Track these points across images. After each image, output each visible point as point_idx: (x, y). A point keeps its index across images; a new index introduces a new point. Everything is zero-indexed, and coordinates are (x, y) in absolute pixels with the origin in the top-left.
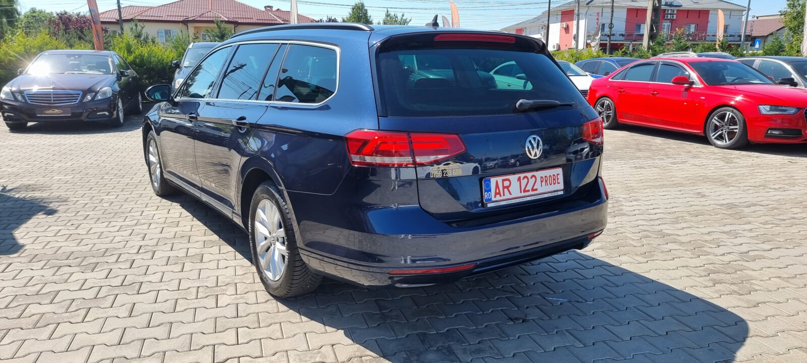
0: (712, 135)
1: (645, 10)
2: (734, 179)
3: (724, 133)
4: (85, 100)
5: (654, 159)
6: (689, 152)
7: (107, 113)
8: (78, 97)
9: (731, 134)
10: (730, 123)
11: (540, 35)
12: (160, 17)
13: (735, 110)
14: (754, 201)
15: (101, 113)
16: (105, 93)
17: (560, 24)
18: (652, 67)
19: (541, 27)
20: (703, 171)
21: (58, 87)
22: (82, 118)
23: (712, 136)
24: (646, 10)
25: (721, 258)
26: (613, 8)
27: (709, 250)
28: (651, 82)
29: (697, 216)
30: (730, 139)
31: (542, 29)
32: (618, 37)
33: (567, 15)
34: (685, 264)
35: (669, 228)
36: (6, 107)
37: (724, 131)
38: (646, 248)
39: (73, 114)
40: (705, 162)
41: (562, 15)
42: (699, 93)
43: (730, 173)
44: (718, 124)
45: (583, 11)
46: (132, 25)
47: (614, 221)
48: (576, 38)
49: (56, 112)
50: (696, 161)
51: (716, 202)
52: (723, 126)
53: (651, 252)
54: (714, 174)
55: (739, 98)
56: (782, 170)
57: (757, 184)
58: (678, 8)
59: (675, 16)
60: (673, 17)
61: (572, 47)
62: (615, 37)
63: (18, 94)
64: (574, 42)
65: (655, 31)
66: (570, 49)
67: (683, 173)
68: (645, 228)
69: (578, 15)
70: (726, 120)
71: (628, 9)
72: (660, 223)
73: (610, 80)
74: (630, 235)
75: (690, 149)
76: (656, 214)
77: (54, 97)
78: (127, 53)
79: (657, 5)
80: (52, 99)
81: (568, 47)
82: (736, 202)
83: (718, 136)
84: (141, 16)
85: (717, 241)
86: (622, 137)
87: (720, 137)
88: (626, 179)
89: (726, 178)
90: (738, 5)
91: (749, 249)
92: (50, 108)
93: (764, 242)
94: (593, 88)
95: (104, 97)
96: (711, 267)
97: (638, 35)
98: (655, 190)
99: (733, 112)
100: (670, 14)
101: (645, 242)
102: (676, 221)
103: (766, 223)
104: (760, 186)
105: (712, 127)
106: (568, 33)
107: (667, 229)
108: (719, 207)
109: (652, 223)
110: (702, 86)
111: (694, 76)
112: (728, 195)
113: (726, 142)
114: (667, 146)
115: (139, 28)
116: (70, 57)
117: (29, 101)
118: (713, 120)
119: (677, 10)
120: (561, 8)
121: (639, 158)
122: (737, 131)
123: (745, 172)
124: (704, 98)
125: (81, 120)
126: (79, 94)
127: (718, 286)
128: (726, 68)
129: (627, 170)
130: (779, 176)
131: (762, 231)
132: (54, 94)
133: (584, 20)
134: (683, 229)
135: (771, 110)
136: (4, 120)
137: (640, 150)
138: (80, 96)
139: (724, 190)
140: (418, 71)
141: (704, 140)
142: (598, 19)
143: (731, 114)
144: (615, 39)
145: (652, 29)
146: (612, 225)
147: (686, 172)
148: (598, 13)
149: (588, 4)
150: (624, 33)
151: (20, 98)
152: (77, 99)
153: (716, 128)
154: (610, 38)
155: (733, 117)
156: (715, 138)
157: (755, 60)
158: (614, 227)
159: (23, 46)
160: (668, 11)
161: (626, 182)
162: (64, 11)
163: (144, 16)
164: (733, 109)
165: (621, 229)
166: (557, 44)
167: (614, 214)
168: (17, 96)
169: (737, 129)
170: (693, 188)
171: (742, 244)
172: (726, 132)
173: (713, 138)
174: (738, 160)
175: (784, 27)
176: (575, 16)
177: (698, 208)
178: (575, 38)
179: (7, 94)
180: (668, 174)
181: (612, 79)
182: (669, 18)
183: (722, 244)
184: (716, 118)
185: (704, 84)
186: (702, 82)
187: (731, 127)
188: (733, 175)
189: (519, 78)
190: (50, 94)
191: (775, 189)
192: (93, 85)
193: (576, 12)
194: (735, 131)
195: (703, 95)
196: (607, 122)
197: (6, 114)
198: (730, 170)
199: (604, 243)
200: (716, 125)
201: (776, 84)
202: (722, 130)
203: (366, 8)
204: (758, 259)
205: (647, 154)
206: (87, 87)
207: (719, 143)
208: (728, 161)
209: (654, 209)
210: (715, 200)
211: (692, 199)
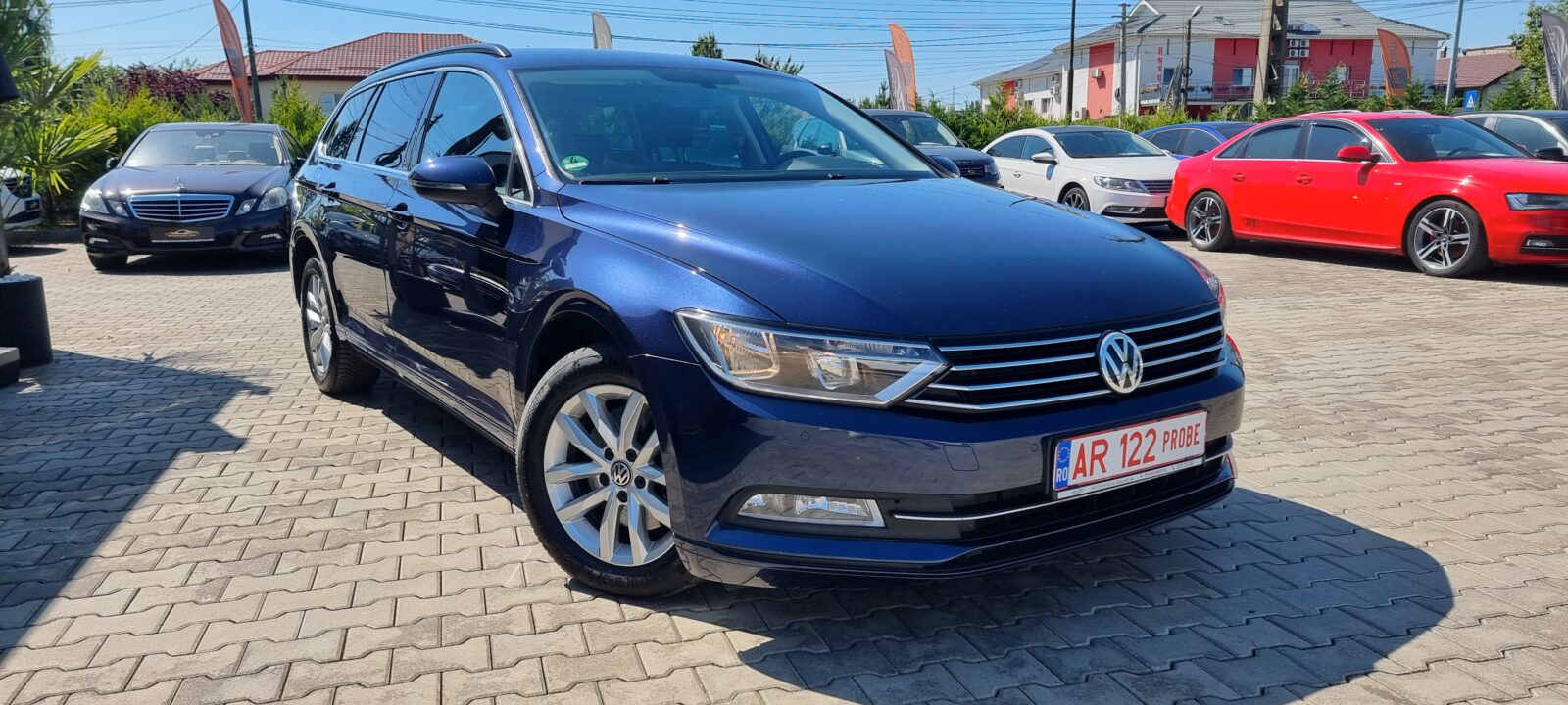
0: (1418, 253)
1: (1255, 42)
2: (1477, 323)
3: (1442, 247)
4: (240, 212)
5: (1318, 296)
6: (1380, 283)
7: (279, 237)
8: (227, 206)
9: (1456, 250)
10: (1453, 229)
11: (1049, 92)
12: (326, 69)
13: (1461, 205)
14: (1524, 355)
15: (268, 236)
16: (274, 200)
17: (1087, 69)
18: (1295, 133)
19: (1050, 78)
20: (1415, 312)
21: (190, 188)
22: (233, 246)
23: (1420, 255)
24: (1258, 41)
25: (1490, 438)
26: (1189, 39)
27: (1464, 427)
28: (1296, 160)
29: (1427, 379)
30: (1454, 260)
31: (1053, 80)
32: (1200, 94)
33: (1101, 52)
34: (1429, 448)
35: (1379, 397)
36: (90, 227)
37: (1442, 244)
38: (1347, 427)
39: (217, 237)
40: (1415, 298)
41: (1090, 53)
42: (1390, 176)
43: (1467, 314)
44: (1430, 231)
45: (1132, 44)
46: (277, 85)
47: (1277, 388)
48: (1121, 95)
49: (186, 235)
50: (1399, 297)
51: (1455, 358)
52: (1439, 235)
53: (1360, 432)
54: (1439, 316)
55: (1465, 182)
56: (1560, 307)
57: (1522, 330)
58: (1312, 37)
59: (1307, 52)
60: (1303, 53)
61: (1113, 113)
62: (1194, 93)
63: (115, 203)
64: (1115, 104)
65: (1276, 78)
66: (1109, 117)
67: (1376, 316)
68: (1338, 397)
69: (1124, 53)
70: (1445, 224)
71: (1216, 40)
72: (1362, 389)
73: (1214, 158)
74: (1314, 408)
75: (1380, 280)
76: (1349, 376)
77: (183, 208)
78: (297, 129)
79: (1279, 29)
80: (180, 210)
81: (1103, 114)
82: (1492, 357)
83: (1430, 254)
84: (290, 69)
85: (1475, 415)
86: (1247, 262)
87: (1435, 257)
88: (1275, 326)
89: (1461, 321)
90: (1427, 30)
91: (1537, 425)
92: (176, 227)
93: (1559, 415)
94: (1181, 176)
95: (274, 206)
96: (1475, 451)
97: (1238, 88)
98: (1336, 342)
99: (1456, 207)
100: (1298, 48)
101: (1344, 418)
102: (1390, 386)
103: (1554, 387)
104: (1527, 333)
105: (1418, 238)
106: (1104, 87)
107: (1375, 397)
108: (1463, 365)
109: (1348, 390)
110: (1396, 162)
111: (1379, 145)
112: (1476, 348)
113: (1447, 264)
114: (1336, 275)
115: (289, 89)
116: (203, 136)
117: (136, 215)
118: (1420, 225)
119: (1311, 41)
120: (1090, 39)
121: (1288, 294)
122: (1467, 242)
123: (1494, 311)
124: (1400, 184)
125: (232, 249)
126: (229, 201)
127: (1496, 479)
128: (1436, 131)
129: (1272, 313)
130: (1559, 317)
131: (1551, 399)
132: (183, 202)
133: (1134, 62)
134: (1407, 397)
135: (1530, 202)
136: (88, 250)
137: (1286, 282)
138: (231, 204)
139: (1464, 339)
140: (849, 152)
141: (1403, 262)
142: (1160, 60)
143: (1455, 211)
144: (1194, 97)
145: (1270, 75)
146: (1276, 394)
147: (1385, 315)
148: (1160, 50)
149: (1140, 31)
150: (1210, 85)
151: (119, 209)
152: (225, 210)
153: (1427, 239)
154: (1186, 96)
155: (1457, 217)
156: (1425, 259)
157: (1485, 118)
158: (1281, 397)
159: (103, 119)
160: (1293, 43)
161: (1278, 331)
162: (141, 62)
163: (295, 69)
164: (1458, 203)
165: (1294, 399)
166: (1083, 109)
167: (1271, 377)
168: (112, 206)
169: (1466, 239)
170: (1406, 337)
171: (1520, 418)
172: (1445, 246)
173: (1421, 258)
174: (1475, 294)
175: (1522, 67)
176: (1116, 55)
177: (1424, 367)
178: (1118, 96)
179: (93, 202)
180: (1352, 317)
181: (1219, 156)
182: (1296, 55)
183: (1485, 418)
184: (1426, 221)
185: (1399, 160)
186: (1395, 157)
187: (1456, 237)
188: (1473, 317)
189: (1037, 160)
190: (176, 202)
191: (1554, 336)
192: (253, 185)
193: (1118, 46)
194: (1463, 243)
195: (1398, 179)
196: (1213, 237)
197: (92, 240)
198: (1465, 309)
199: (1271, 421)
200: (1426, 235)
201: (1532, 157)
202: (1438, 243)
203: (719, 47)
204: (1555, 438)
205: (1301, 288)
206: (242, 188)
207: (1432, 266)
208: (1457, 296)
209: (1343, 369)
210: (1451, 354)
211: (1407, 354)
